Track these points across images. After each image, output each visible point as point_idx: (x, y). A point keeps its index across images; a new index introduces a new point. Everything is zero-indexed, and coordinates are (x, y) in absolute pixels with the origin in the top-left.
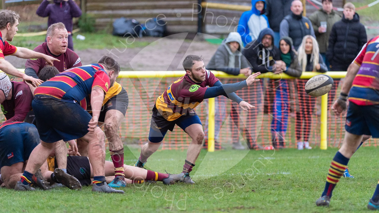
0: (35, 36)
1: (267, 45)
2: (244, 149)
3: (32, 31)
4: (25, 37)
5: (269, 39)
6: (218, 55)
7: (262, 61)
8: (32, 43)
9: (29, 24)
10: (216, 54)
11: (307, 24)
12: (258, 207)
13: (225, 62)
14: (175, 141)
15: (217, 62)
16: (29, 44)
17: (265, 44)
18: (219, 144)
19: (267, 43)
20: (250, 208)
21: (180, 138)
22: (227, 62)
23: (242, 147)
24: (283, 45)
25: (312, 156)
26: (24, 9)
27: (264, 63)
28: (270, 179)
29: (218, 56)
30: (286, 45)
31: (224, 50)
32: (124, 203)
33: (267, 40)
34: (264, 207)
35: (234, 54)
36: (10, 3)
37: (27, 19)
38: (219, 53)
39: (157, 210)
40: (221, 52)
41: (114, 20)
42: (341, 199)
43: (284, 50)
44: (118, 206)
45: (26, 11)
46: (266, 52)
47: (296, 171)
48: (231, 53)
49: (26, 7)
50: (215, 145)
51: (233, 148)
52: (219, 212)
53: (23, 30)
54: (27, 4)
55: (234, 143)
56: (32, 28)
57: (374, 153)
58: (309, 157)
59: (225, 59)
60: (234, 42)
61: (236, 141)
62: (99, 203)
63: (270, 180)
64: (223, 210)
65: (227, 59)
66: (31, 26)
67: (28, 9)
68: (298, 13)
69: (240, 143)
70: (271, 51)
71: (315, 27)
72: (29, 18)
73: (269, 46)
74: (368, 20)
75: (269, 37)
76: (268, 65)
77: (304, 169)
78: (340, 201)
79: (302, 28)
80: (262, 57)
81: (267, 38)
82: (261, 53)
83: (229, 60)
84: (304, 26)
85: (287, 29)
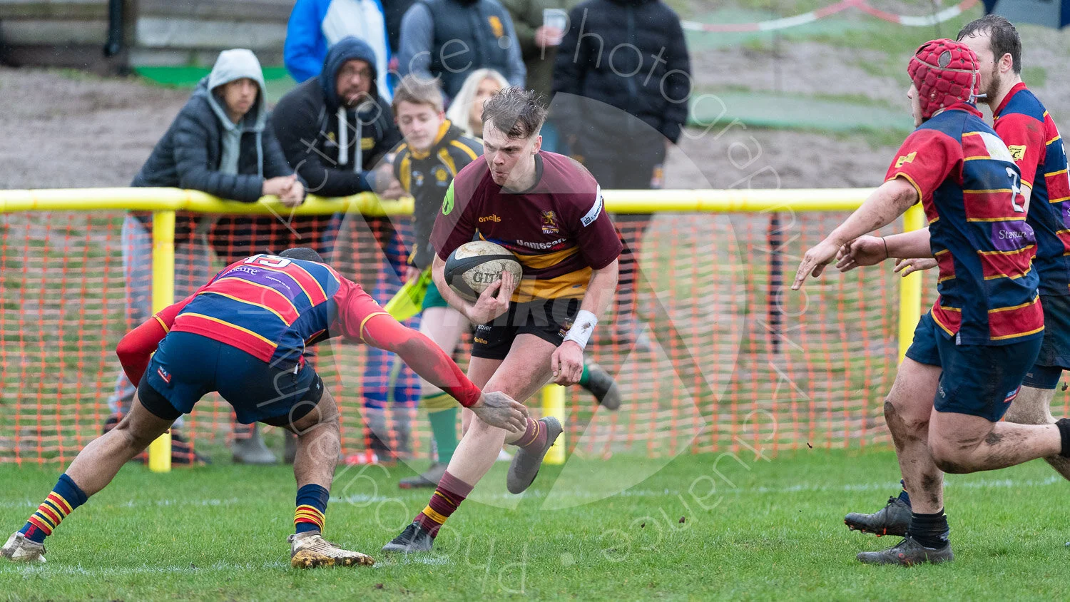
1: (353, 96)
2: (275, 463)
5: (361, 73)
6: (185, 131)
7: (335, 152)
10: (176, 129)
11: (494, 22)
13: (210, 156)
14: (34, 433)
15: (184, 158)
17: (348, 91)
18: (189, 444)
19: (355, 88)
21: (54, 423)
22: (215, 157)
23: (268, 456)
27: (343, 158)
28: (380, 587)
29: (183, 138)
31: (204, 115)
35: (238, 124)
38: (186, 124)
40: (195, 120)
46: (351, 120)
48: (228, 124)
50: (174, 448)
51: (237, 460)
55: (239, 441)
59: (209, 147)
60: (239, 82)
61: (246, 435)
63: (380, 590)
65: (214, 143)
69: (261, 442)
70: (365, 117)
71: (524, 28)
73: (360, 101)
75: (359, 66)
76: (358, 168)
79: (480, 34)
80: (337, 138)
82: (334, 127)
83: (221, 148)
84: (486, 28)
85: (425, 36)
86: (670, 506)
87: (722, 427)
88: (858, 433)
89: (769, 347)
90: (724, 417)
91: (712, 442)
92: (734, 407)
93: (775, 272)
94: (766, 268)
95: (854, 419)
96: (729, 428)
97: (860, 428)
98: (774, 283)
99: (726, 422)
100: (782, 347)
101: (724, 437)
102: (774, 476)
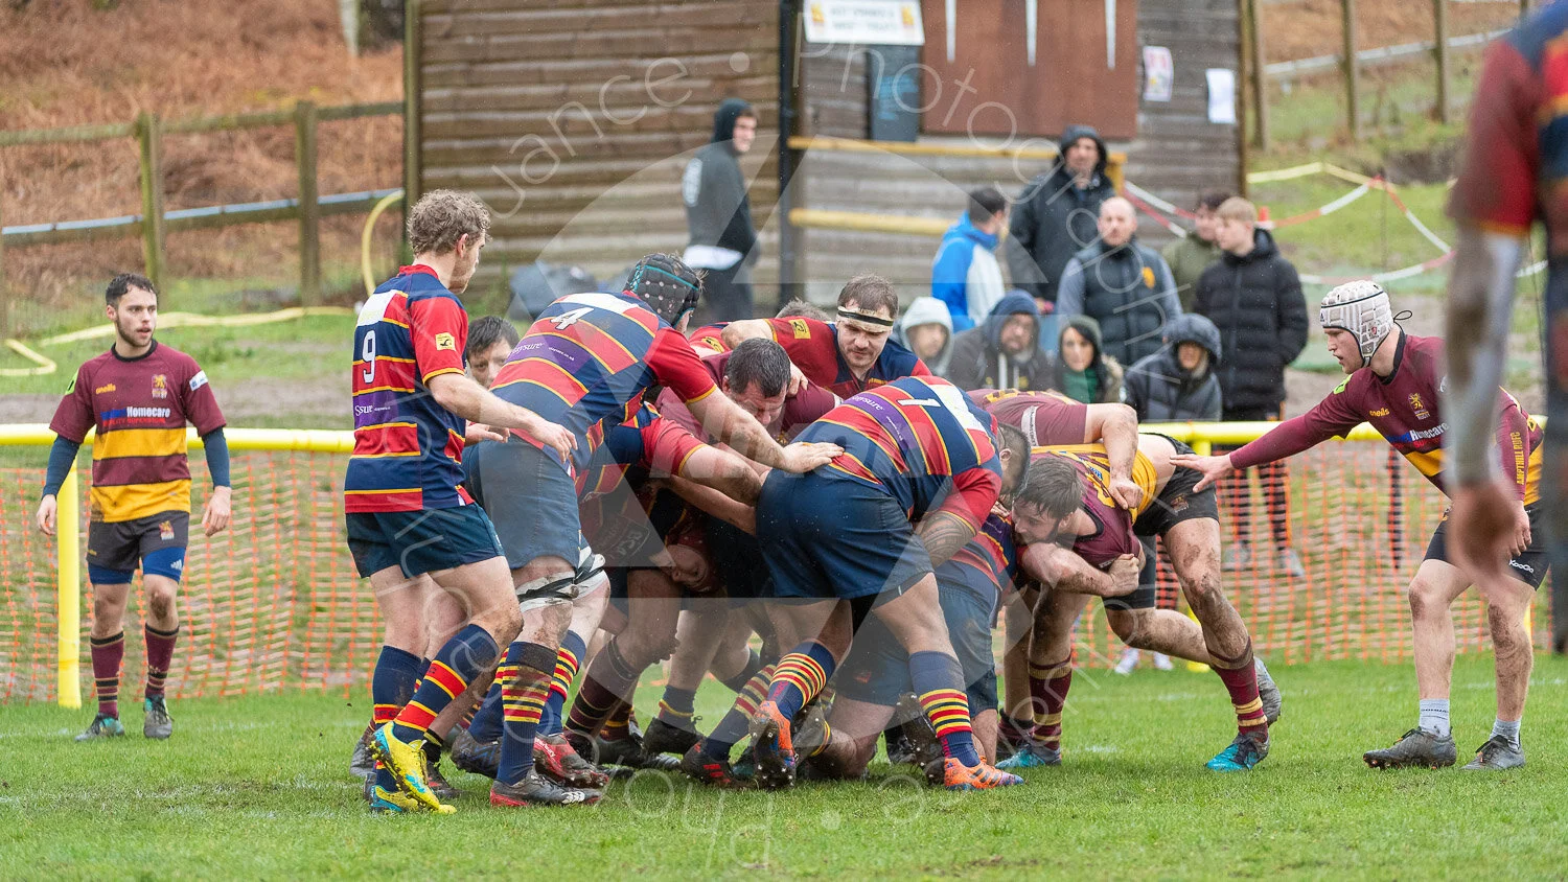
0: (264, 325)
1: (1014, 345)
3: (250, 309)
4: (231, 328)
5: (1025, 326)
8: (255, 348)
9: (239, 285)
11: (1147, 274)
12: (1047, 861)
16: (244, 350)
17: (1010, 339)
20: (1023, 863)
24: (1071, 344)
25: (1166, 693)
26: (223, 237)
30: (1083, 344)
32: (614, 853)
33: (1019, 331)
34: (1066, 859)
36: (176, 220)
37: (231, 269)
39: (727, 874)
41: (512, 270)
42: (1308, 829)
43: (1076, 360)
44: (595, 862)
45: (228, 245)
47: (1130, 742)
49: (226, 231)
52: (927, 877)
53: (223, 306)
54: (230, 224)
56: (250, 299)
57: (1364, 681)
58: (1160, 698)
62: (534, 852)
64: (937, 871)
66: (245, 292)
67: (233, 239)
68: (1118, 242)
72: (238, 267)
73: (1020, 350)
74: (1315, 259)
77: (1157, 735)
78: (1306, 837)
81: (1018, 322)
85: (1078, 290)
86: (1312, 704)
87: (1351, 636)
88: (1475, 641)
89: (1391, 563)
90: (1352, 626)
91: (1342, 650)
92: (1362, 617)
93: (1395, 495)
94: (1388, 490)
95: (1468, 626)
96: (1357, 636)
97: (1477, 635)
98: (1395, 504)
99: (1354, 631)
100: (1402, 563)
101: (1354, 645)
102: (1402, 677)
